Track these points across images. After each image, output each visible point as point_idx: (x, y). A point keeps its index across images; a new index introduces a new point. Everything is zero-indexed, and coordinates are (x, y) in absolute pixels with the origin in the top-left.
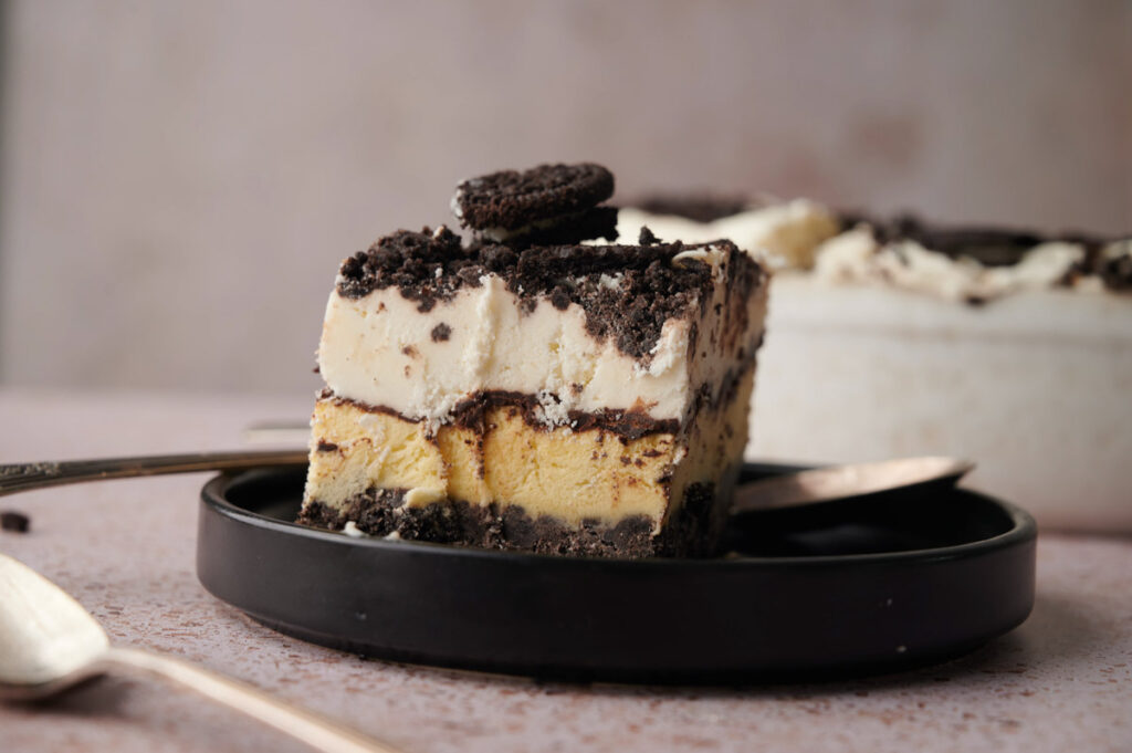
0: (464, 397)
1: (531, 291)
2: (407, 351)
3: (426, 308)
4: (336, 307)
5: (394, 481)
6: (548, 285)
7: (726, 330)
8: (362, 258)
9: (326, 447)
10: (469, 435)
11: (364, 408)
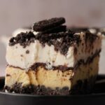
0: (32, 64)
1: (44, 43)
2: (22, 56)
3: (24, 47)
4: (9, 48)
5: (20, 81)
6: (47, 41)
7: (86, 49)
8: (14, 38)
9: (8, 75)
10: (34, 72)
11: (14, 67)
